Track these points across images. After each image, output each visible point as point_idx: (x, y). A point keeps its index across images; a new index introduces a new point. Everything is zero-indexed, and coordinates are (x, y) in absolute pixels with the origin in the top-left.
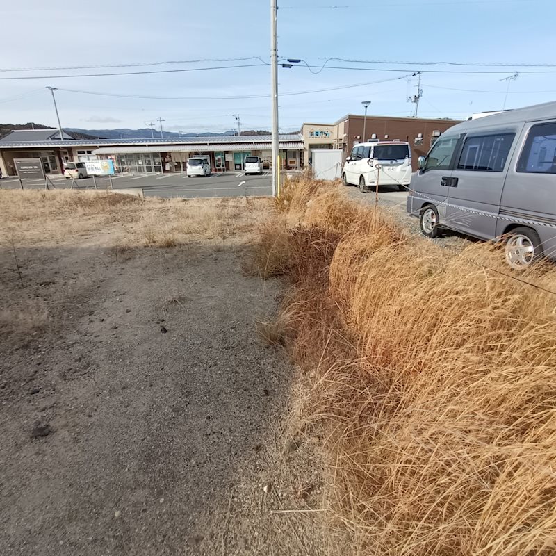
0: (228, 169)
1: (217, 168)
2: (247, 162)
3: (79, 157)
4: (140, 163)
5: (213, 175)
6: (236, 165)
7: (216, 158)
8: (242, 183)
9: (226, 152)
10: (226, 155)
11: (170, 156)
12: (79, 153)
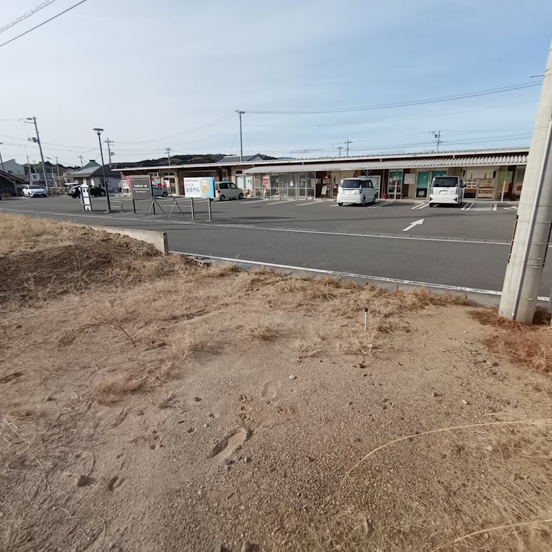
0: (405, 195)
1: (389, 193)
2: (436, 186)
3: (236, 177)
4: (292, 184)
5: (378, 203)
6: (418, 190)
7: (390, 180)
8: (414, 224)
9: (407, 171)
10: (406, 175)
11: (329, 177)
12: (237, 172)
